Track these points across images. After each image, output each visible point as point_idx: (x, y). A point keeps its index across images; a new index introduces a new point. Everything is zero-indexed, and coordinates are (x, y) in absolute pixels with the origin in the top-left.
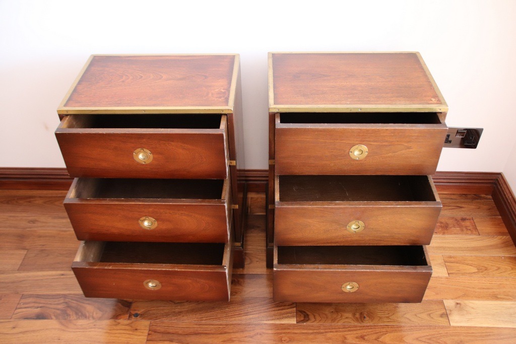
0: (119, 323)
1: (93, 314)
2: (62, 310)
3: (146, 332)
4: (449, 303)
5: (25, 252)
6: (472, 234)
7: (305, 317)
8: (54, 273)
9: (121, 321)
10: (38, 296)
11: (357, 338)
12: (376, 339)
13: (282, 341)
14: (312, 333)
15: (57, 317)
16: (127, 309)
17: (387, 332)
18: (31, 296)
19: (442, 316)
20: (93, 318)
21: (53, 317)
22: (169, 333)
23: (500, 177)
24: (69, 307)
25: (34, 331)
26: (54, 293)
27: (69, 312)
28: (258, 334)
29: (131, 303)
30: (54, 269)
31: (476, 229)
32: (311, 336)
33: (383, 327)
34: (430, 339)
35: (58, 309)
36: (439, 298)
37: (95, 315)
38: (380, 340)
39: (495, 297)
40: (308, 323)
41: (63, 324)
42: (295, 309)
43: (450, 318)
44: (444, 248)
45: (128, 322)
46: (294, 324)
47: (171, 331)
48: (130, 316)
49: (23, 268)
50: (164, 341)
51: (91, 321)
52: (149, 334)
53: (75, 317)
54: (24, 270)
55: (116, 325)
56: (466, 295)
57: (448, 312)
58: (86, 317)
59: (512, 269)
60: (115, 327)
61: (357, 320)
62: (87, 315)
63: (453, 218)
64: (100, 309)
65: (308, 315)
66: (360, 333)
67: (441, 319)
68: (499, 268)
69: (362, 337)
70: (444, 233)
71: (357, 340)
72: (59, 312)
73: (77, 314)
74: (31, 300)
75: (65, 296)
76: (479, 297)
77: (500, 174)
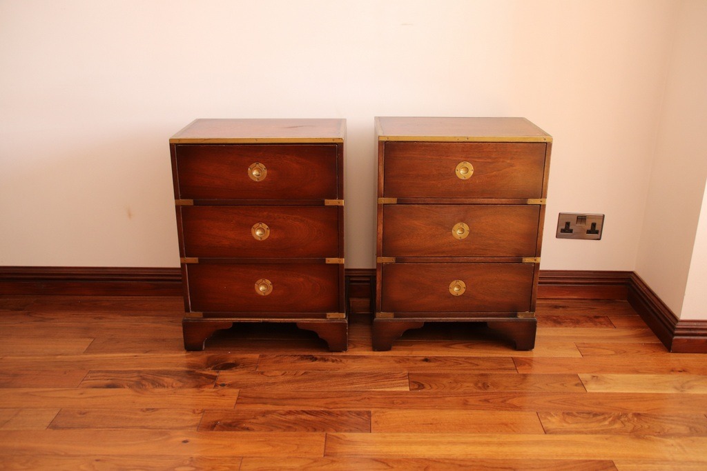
0: (203, 391)
1: (172, 384)
2: (136, 382)
3: (236, 398)
4: (584, 376)
5: (92, 340)
6: (607, 326)
7: (419, 386)
8: (125, 355)
9: (206, 389)
10: (107, 372)
11: (480, 401)
12: (502, 402)
13: (393, 403)
14: (427, 398)
15: (130, 387)
16: (212, 381)
17: (514, 397)
18: (99, 371)
19: (576, 385)
20: (172, 387)
21: (126, 386)
22: (262, 398)
23: (632, 275)
24: (144, 379)
25: (103, 396)
26: (126, 369)
27: (144, 382)
28: (365, 398)
29: (216, 376)
30: (125, 352)
31: (611, 323)
32: (427, 400)
33: (511, 393)
34: (564, 401)
35: (132, 381)
36: (573, 372)
37: (174, 384)
38: (507, 402)
39: (637, 372)
40: (424, 390)
41: (136, 391)
42: (407, 380)
43: (586, 386)
44: (576, 337)
45: (214, 390)
46: (407, 392)
47: (264, 396)
48: (216, 386)
49: (88, 351)
50: (257, 403)
51: (170, 389)
52: (238, 399)
53: (151, 386)
54: (91, 353)
55: (199, 392)
56: (603, 370)
57: (583, 382)
58: (164, 387)
59: (654, 352)
60: (198, 394)
61: (480, 388)
62: (166, 385)
63: (585, 316)
64: (180, 381)
65: (423, 385)
66: (483, 397)
67: (575, 387)
68: (639, 351)
69: (487, 401)
70: (575, 327)
71: (481, 402)
72: (132, 383)
73: (152, 384)
74: (99, 374)
75: (139, 372)
76: (618, 372)
77: (632, 272)
